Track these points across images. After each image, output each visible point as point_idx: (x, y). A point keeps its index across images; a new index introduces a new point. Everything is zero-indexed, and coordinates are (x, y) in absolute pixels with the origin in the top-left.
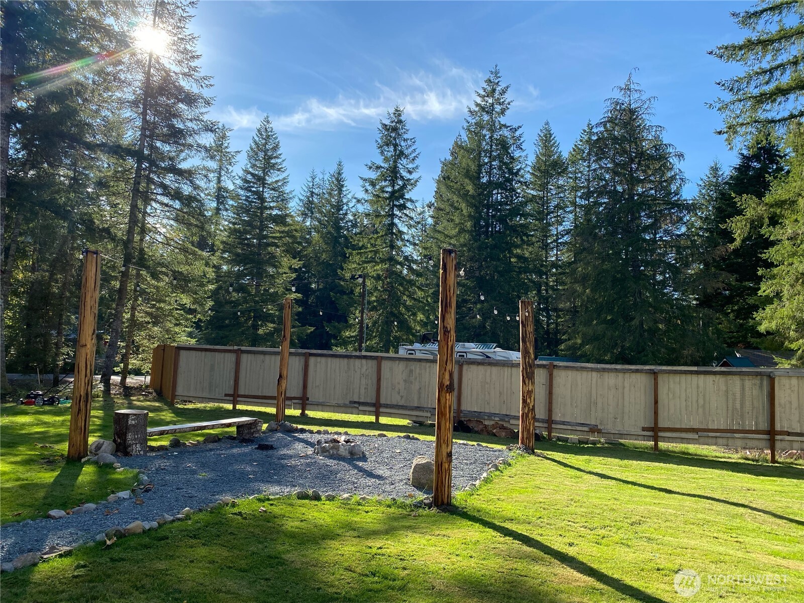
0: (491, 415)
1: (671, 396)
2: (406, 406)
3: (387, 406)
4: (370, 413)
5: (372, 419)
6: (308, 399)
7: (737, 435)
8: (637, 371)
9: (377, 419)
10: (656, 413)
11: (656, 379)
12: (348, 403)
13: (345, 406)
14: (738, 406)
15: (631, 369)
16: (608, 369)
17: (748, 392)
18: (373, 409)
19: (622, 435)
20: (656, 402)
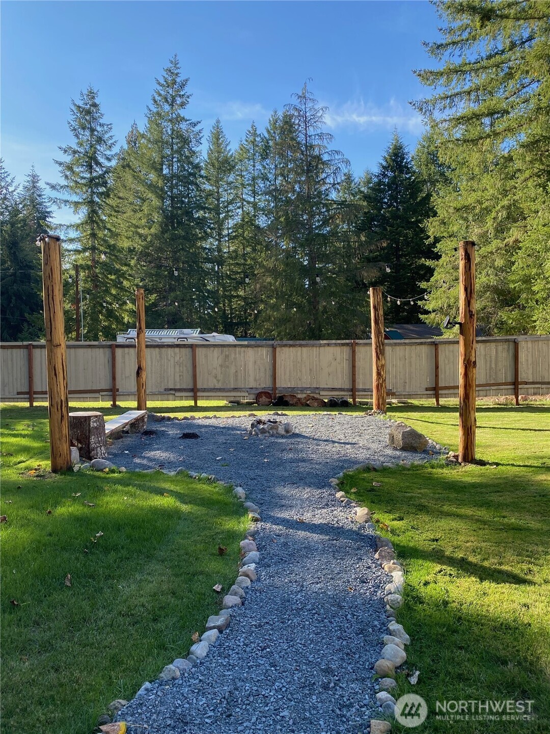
0: (303, 390)
1: (447, 362)
2: (224, 389)
3: (204, 390)
4: (187, 398)
5: (192, 403)
6: (118, 390)
7: (493, 388)
8: (421, 344)
9: (196, 403)
10: (437, 376)
11: (436, 350)
12: (162, 390)
13: (160, 394)
14: (493, 366)
15: (416, 343)
16: (399, 343)
17: (500, 354)
18: (191, 394)
19: (410, 396)
20: (437, 367)
